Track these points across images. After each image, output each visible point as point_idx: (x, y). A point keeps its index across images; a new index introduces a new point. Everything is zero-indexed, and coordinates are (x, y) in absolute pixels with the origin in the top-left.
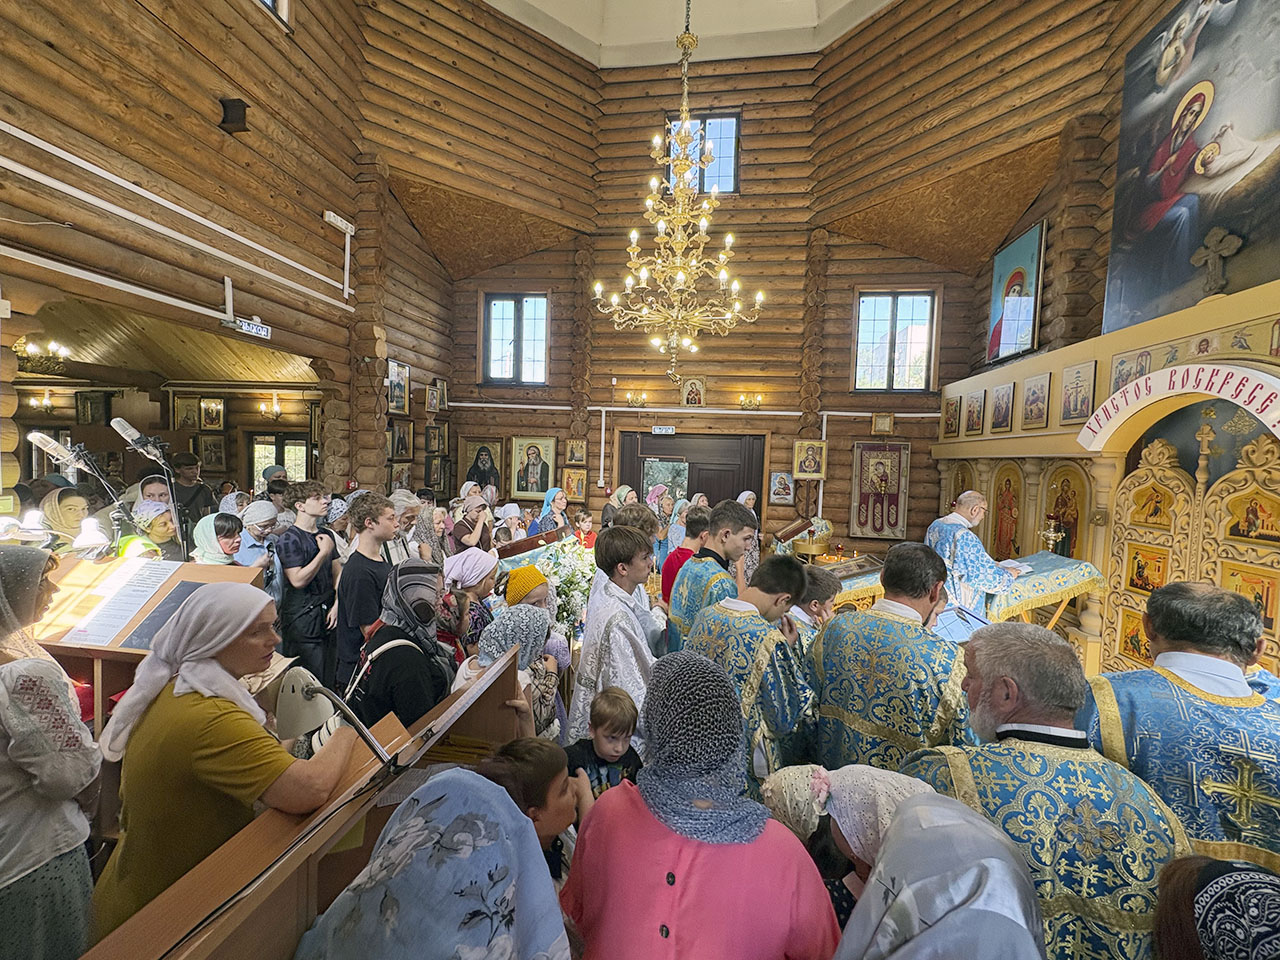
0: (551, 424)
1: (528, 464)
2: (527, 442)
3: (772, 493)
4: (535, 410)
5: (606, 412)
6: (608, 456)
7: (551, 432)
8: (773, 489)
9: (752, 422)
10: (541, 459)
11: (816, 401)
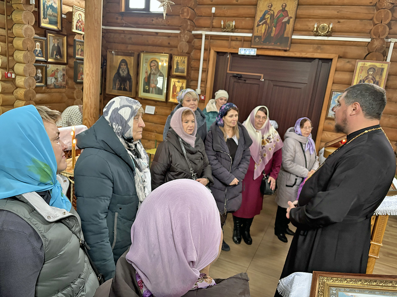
0: (167, 44)
1: (150, 74)
2: (151, 57)
3: (331, 109)
4: (157, 33)
5: (206, 36)
6: (205, 71)
7: (167, 50)
8: (332, 106)
9: (322, 47)
10: (159, 70)
11: (385, 28)
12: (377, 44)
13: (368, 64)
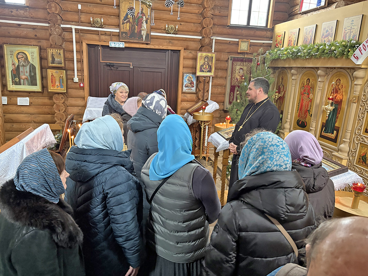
0: (33, 36)
4: (19, 25)
5: (76, 29)
6: (80, 61)
7: (34, 42)
8: (185, 83)
9: (172, 41)
10: (29, 62)
11: (210, 30)
12: (207, 40)
13: (204, 54)
